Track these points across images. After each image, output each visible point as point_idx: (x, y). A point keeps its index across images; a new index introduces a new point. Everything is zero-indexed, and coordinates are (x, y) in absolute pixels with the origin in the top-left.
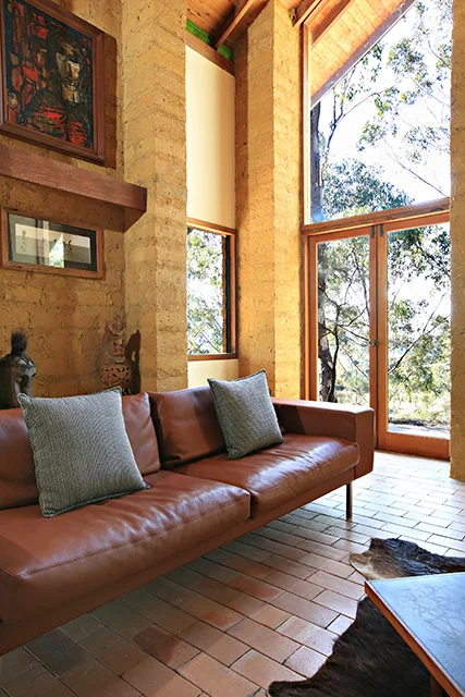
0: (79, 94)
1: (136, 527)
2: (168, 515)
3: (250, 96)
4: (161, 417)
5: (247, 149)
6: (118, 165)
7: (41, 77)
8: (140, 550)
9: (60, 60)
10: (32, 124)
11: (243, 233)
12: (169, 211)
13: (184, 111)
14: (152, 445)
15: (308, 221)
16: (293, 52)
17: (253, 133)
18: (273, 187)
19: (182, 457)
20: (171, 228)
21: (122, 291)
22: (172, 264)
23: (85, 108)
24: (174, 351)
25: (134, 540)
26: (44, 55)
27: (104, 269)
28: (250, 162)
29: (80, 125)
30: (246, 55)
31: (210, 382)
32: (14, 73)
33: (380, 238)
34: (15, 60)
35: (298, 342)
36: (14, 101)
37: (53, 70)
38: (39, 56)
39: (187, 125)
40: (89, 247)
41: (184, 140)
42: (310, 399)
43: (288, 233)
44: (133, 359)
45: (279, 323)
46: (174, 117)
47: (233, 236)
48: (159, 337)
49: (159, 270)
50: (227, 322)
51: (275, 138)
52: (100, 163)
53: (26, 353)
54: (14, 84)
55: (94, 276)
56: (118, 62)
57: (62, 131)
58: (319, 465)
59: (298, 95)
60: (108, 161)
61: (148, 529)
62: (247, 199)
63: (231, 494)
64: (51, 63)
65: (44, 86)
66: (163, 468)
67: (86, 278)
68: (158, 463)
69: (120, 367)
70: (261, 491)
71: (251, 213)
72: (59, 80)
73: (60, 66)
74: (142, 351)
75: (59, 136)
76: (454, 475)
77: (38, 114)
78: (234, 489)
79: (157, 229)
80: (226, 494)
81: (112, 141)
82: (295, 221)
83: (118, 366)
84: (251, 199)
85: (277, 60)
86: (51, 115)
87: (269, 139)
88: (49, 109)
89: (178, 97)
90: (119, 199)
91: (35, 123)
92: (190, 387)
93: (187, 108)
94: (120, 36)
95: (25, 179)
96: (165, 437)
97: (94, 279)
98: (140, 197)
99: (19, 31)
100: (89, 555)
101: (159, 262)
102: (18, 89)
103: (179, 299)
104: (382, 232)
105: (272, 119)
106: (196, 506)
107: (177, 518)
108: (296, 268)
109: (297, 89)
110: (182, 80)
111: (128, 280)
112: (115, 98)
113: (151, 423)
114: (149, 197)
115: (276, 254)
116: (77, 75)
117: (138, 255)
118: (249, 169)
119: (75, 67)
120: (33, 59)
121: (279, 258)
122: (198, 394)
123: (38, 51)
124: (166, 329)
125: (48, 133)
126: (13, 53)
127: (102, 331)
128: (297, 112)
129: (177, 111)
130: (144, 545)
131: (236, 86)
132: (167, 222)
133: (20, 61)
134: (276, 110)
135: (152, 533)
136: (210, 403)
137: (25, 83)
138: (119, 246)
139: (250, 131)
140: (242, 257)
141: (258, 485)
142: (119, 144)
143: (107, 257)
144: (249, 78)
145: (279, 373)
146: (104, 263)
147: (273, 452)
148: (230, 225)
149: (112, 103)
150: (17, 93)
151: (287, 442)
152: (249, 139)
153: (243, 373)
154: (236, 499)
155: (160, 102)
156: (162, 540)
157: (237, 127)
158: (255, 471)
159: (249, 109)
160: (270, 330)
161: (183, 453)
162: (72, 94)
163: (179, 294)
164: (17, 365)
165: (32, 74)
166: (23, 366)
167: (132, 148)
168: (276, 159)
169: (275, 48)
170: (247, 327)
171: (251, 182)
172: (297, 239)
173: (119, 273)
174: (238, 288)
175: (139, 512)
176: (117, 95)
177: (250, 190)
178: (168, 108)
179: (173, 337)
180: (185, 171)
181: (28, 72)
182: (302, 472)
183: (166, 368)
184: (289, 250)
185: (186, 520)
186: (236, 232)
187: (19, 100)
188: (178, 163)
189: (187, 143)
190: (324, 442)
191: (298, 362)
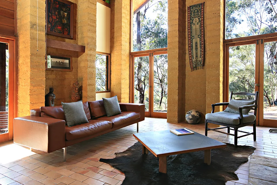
0: (66, 21)
1: (89, 127)
2: (94, 125)
3: (115, 14)
4: (91, 107)
5: (114, 30)
6: (77, 39)
7: (57, 18)
8: (90, 131)
9: (62, 12)
10: (54, 31)
11: (112, 55)
12: (91, 52)
13: (96, 24)
14: (89, 114)
15: (132, 51)
16: (128, 3)
17: (116, 26)
18: (121, 42)
19: (96, 116)
20: (92, 57)
21: (77, 74)
22: (92, 67)
23: (68, 25)
24: (92, 91)
25: (88, 129)
26: (58, 12)
27: (72, 68)
28: (115, 34)
29: (66, 29)
30: (114, 3)
31: (103, 99)
32: (50, 17)
33: (152, 57)
34: (50, 14)
35: (129, 86)
36: (50, 25)
37: (60, 16)
38: (56, 12)
39: (97, 28)
40: (68, 62)
41: (96, 32)
42: (132, 103)
43: (126, 55)
44: (80, 93)
45: (123, 81)
46: (93, 26)
47: (109, 56)
48: (88, 87)
49: (88, 69)
50: (107, 81)
51: (122, 28)
52: (72, 39)
53: (53, 93)
54: (50, 21)
55: (70, 71)
56: (77, 10)
57: (62, 31)
58: (129, 117)
59: (129, 14)
60: (74, 38)
61: (91, 128)
62: (114, 45)
63: (108, 122)
64: (59, 13)
65: (57, 20)
66: (92, 119)
67: (67, 71)
68: (90, 118)
69: (77, 96)
70: (115, 122)
71: (115, 49)
72: (61, 18)
73: (62, 14)
74: (83, 91)
75: (61, 33)
76: (168, 122)
77: (56, 28)
78: (109, 122)
79: (88, 57)
80: (107, 122)
81: (75, 32)
82: (128, 51)
83: (77, 95)
84: (115, 45)
85: (123, 5)
86: (59, 28)
87: (120, 28)
88: (59, 26)
89: (94, 20)
90: (78, 50)
91: (55, 30)
92: (96, 100)
93: (97, 23)
94: (78, 3)
95: (54, 47)
96: (92, 112)
97: (69, 71)
98: (83, 49)
99: (52, 7)
100: (81, 131)
101: (88, 66)
102: (51, 22)
103: (93, 76)
104: (152, 55)
105: (121, 22)
106: (100, 124)
107: (97, 126)
108: (128, 65)
109: (129, 13)
110: (95, 16)
111: (79, 71)
112: (76, 20)
113: (88, 109)
114: (86, 48)
115: (122, 61)
116: (66, 16)
117: (82, 65)
118: (115, 36)
119: (66, 14)
120: (55, 13)
121: (123, 63)
122: (100, 102)
123: (56, 11)
124: (90, 85)
125: (58, 33)
126: (50, 13)
127: (72, 86)
128: (129, 19)
129: (94, 24)
130: (90, 130)
131: (111, 11)
132: (91, 55)
133: (52, 15)
134: (123, 20)
135: (92, 128)
136: (103, 104)
137: (53, 20)
138: (76, 62)
139: (115, 25)
140: (112, 62)
141: (114, 121)
142: (77, 33)
143: (73, 65)
144: (115, 9)
145: (122, 96)
146: (72, 67)
147: (118, 115)
148: (109, 52)
149: (75, 22)
150: (51, 23)
151: (122, 113)
152: (115, 27)
153: (111, 96)
154: (109, 123)
155: (89, 23)
156: (94, 130)
157: (111, 23)
158: (114, 118)
159: (115, 18)
160: (120, 84)
161: (96, 115)
162: (65, 21)
163: (94, 75)
164: (52, 96)
165: (54, 17)
166: (53, 96)
167: (81, 34)
168: (122, 34)
169: (123, 2)
170: (113, 83)
171: (115, 40)
172: (129, 56)
173: (76, 69)
174: (110, 71)
175: (89, 125)
176: (77, 19)
177: (115, 42)
178: (91, 24)
179: (92, 87)
180: (96, 41)
181: (53, 17)
182: (125, 119)
183: (90, 96)
184: (126, 60)
185: (98, 127)
186: (110, 54)
187: (51, 25)
188: (94, 39)
189: (97, 33)
190: (131, 113)
191: (128, 93)
